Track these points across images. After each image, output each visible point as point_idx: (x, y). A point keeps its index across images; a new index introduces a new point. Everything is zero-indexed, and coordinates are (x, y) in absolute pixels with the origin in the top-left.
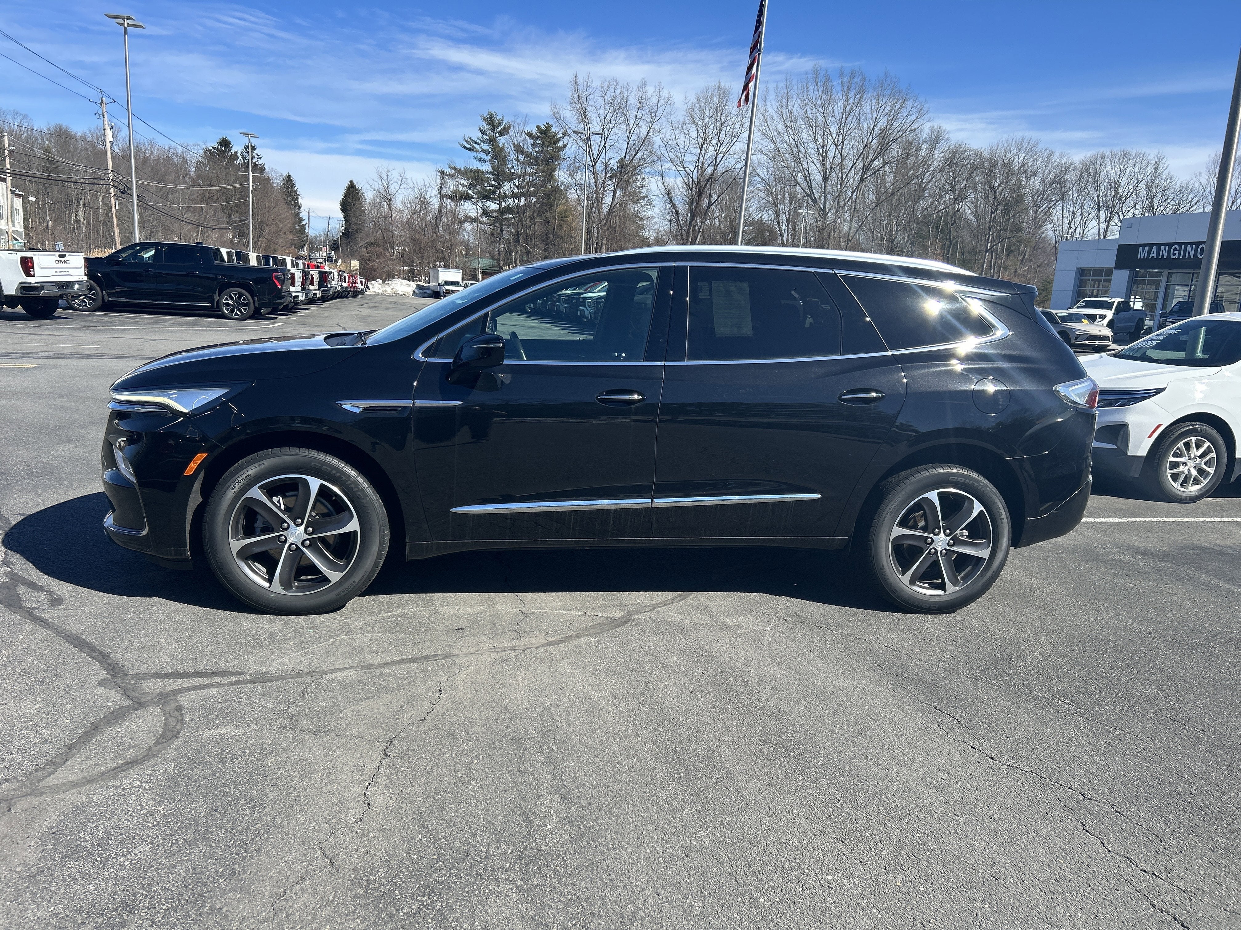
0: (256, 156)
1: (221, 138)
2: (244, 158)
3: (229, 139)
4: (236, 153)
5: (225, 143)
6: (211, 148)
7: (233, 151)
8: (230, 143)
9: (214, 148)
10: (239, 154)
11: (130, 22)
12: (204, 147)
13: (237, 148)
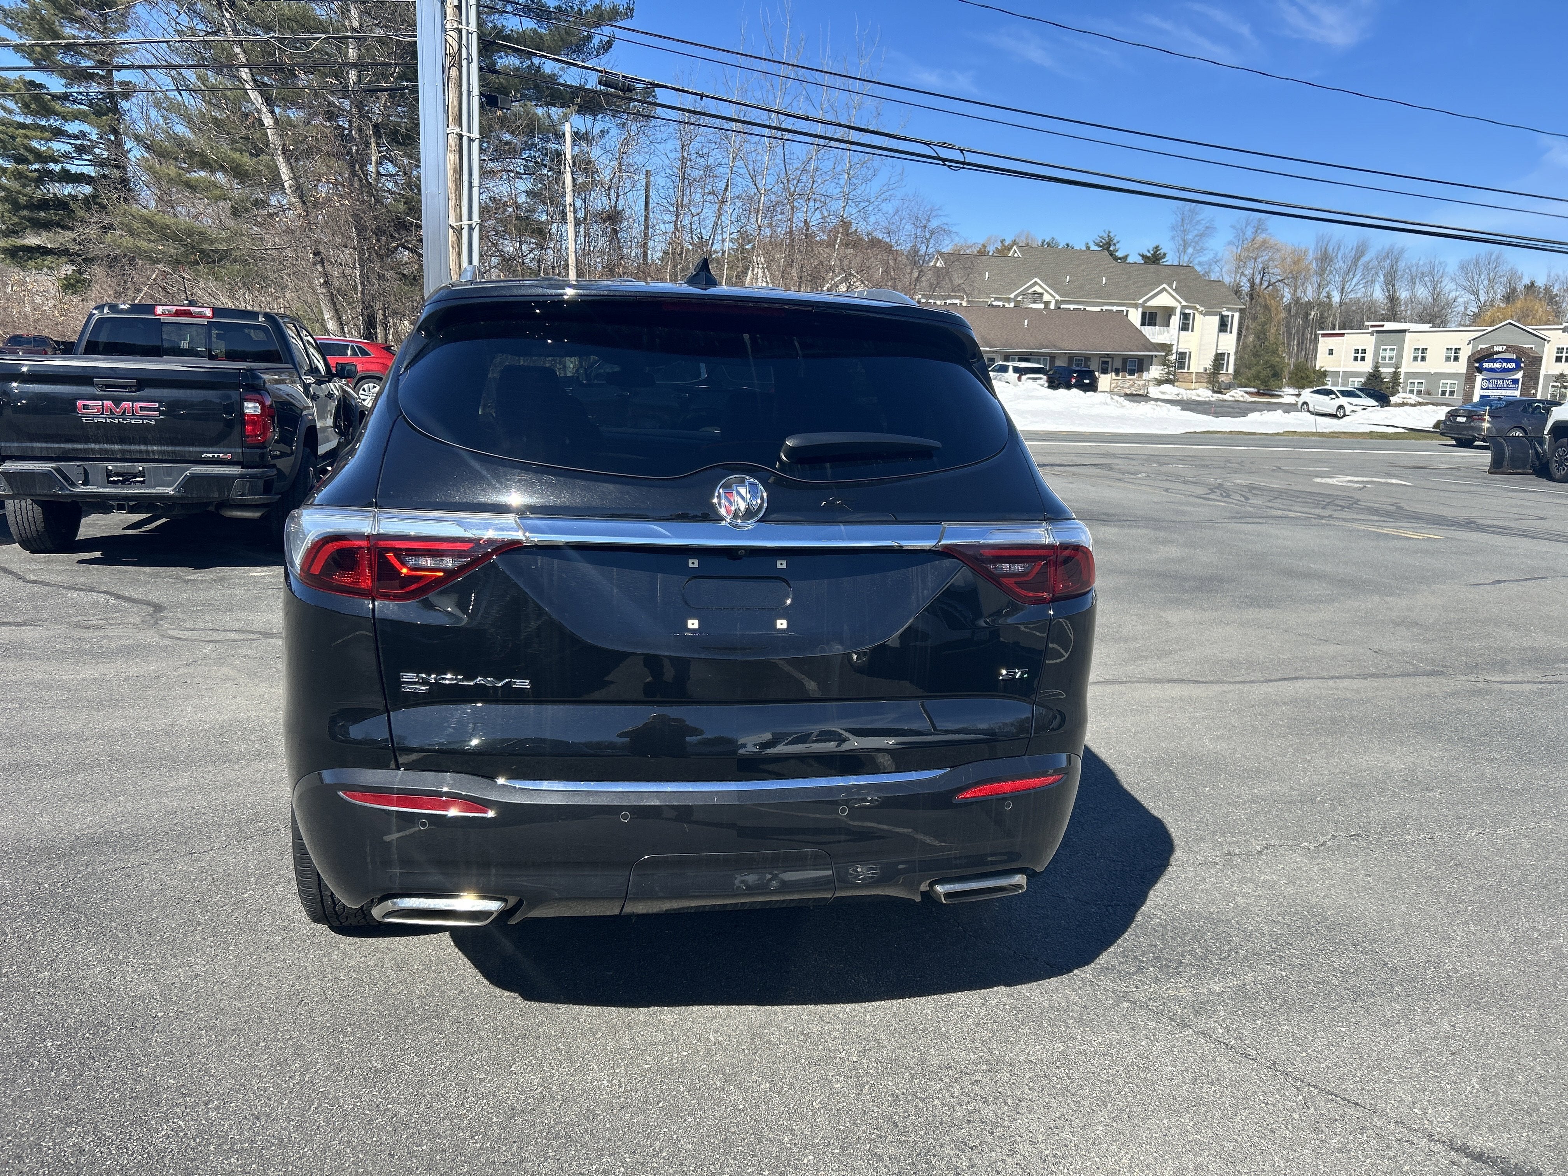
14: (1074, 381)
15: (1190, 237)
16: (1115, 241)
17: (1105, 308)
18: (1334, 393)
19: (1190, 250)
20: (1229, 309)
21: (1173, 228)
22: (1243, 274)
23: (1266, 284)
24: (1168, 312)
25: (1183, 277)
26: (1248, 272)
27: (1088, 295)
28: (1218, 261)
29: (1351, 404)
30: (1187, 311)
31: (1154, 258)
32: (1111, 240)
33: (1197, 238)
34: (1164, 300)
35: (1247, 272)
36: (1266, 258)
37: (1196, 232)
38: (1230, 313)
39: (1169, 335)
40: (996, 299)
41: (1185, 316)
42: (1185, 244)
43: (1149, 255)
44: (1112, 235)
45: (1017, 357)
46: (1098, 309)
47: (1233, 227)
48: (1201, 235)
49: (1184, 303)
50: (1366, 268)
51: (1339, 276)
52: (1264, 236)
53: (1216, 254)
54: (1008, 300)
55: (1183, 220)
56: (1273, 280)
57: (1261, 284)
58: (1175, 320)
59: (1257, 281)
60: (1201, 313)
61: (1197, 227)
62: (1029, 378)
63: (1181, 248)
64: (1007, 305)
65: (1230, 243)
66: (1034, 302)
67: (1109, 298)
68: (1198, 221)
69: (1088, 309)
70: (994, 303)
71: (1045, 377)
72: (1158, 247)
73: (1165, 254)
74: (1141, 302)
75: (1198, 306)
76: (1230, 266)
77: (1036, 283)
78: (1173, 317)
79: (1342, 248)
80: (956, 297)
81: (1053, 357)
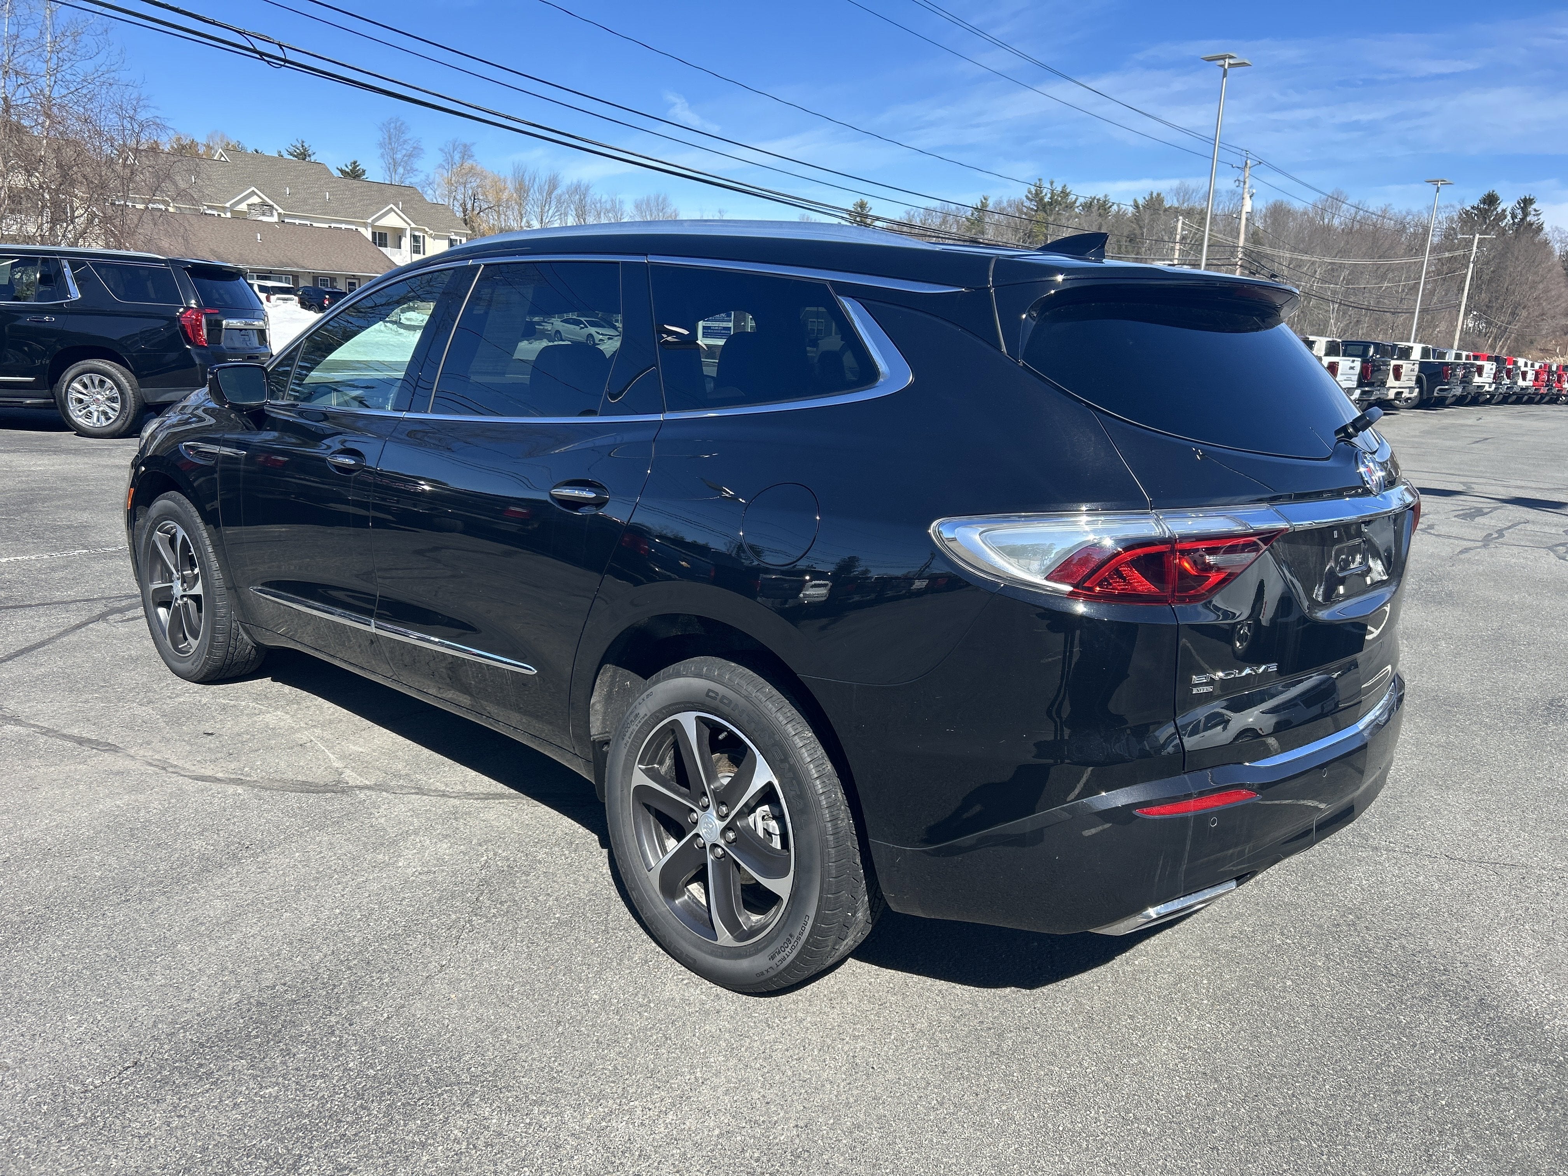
0: (1533, 213)
1: (1487, 193)
2: (1514, 216)
3: (1498, 192)
4: (1504, 211)
5: (1491, 200)
6: (1468, 208)
7: (1499, 210)
8: (1497, 199)
9: (1473, 208)
10: (1508, 213)
11: (1232, 61)
12: (1459, 207)
13: (1507, 204)
14: (327, 302)
15: (399, 156)
16: (310, 152)
17: (333, 225)
18: (582, 323)
19: (401, 170)
20: (456, 234)
21: (382, 145)
22: (455, 198)
23: (477, 210)
24: (399, 234)
25: (408, 198)
26: (460, 197)
27: (312, 210)
28: (430, 184)
29: (598, 333)
30: (417, 233)
31: (354, 173)
32: (305, 150)
33: (406, 158)
34: (392, 221)
35: (458, 197)
36: (475, 184)
37: (404, 152)
38: (458, 238)
39: (401, 257)
40: (209, 207)
41: (415, 238)
42: (395, 164)
43: (347, 170)
44: (305, 144)
45: (255, 275)
46: (326, 226)
47: (441, 150)
48: (410, 156)
49: (413, 225)
50: (559, 201)
51: (538, 207)
52: (470, 162)
53: (428, 176)
54: (224, 209)
55: (390, 139)
56: (483, 207)
57: (473, 210)
58: (406, 242)
59: (469, 206)
60: (430, 236)
61: (405, 146)
62: (279, 299)
63: (392, 167)
64: (223, 215)
65: (441, 166)
66: (264, 214)
67: (336, 214)
68: (406, 141)
69: (315, 225)
70: (207, 212)
71: (296, 298)
72: (355, 163)
73: (364, 171)
74: (370, 221)
75: (427, 229)
76: (443, 190)
77: (253, 193)
78: (403, 239)
79: (537, 179)
80: (158, 202)
81: (296, 277)
